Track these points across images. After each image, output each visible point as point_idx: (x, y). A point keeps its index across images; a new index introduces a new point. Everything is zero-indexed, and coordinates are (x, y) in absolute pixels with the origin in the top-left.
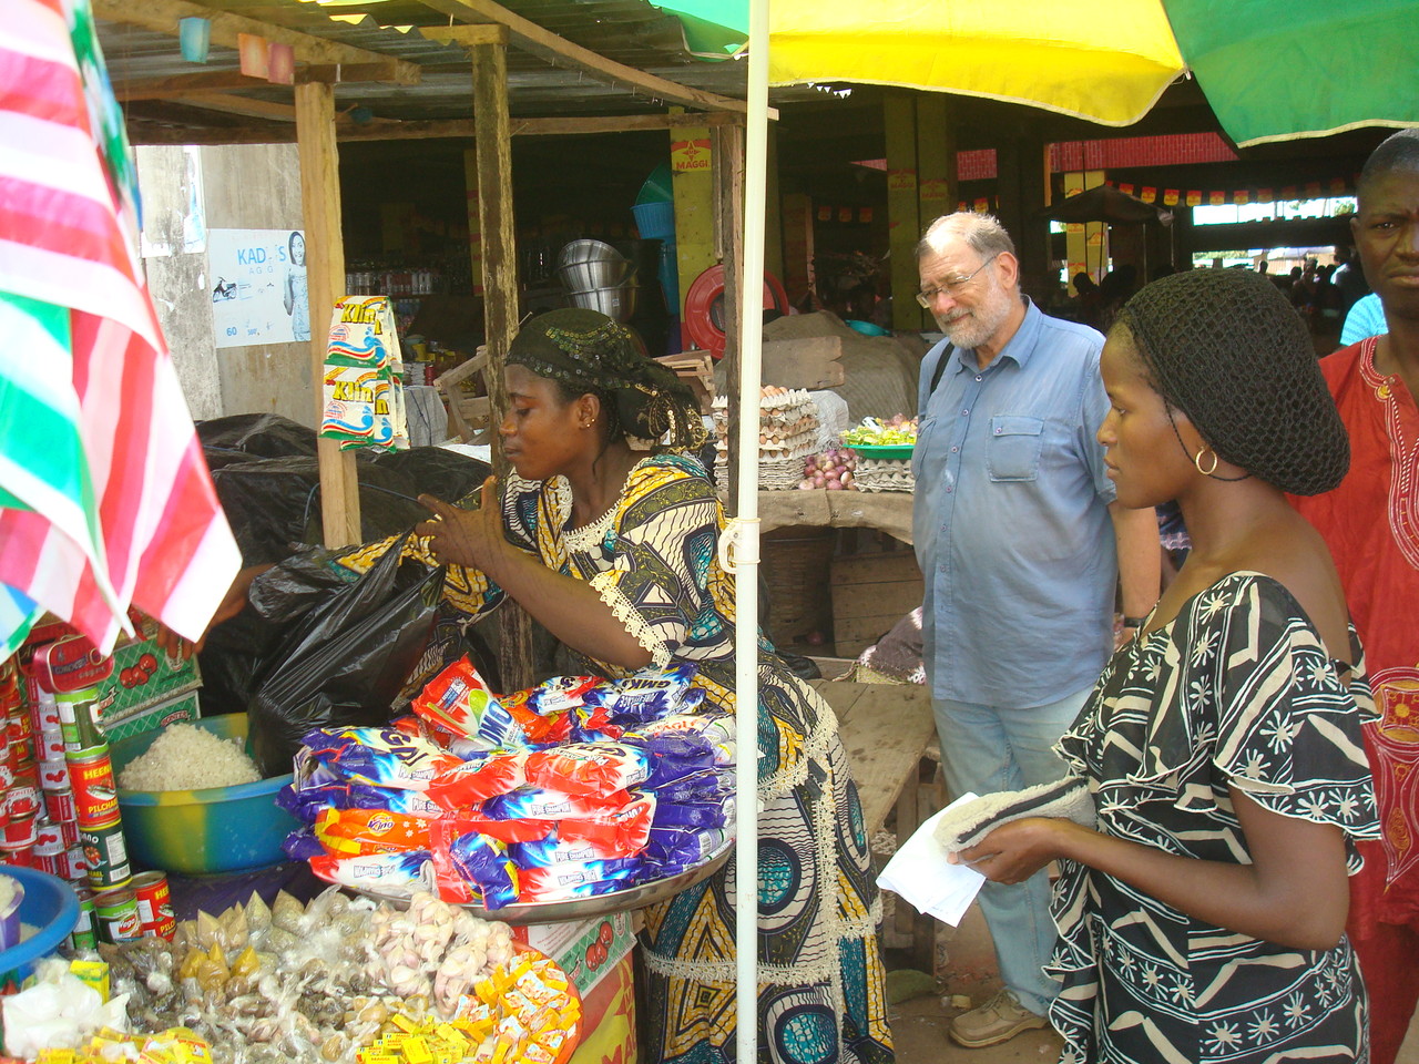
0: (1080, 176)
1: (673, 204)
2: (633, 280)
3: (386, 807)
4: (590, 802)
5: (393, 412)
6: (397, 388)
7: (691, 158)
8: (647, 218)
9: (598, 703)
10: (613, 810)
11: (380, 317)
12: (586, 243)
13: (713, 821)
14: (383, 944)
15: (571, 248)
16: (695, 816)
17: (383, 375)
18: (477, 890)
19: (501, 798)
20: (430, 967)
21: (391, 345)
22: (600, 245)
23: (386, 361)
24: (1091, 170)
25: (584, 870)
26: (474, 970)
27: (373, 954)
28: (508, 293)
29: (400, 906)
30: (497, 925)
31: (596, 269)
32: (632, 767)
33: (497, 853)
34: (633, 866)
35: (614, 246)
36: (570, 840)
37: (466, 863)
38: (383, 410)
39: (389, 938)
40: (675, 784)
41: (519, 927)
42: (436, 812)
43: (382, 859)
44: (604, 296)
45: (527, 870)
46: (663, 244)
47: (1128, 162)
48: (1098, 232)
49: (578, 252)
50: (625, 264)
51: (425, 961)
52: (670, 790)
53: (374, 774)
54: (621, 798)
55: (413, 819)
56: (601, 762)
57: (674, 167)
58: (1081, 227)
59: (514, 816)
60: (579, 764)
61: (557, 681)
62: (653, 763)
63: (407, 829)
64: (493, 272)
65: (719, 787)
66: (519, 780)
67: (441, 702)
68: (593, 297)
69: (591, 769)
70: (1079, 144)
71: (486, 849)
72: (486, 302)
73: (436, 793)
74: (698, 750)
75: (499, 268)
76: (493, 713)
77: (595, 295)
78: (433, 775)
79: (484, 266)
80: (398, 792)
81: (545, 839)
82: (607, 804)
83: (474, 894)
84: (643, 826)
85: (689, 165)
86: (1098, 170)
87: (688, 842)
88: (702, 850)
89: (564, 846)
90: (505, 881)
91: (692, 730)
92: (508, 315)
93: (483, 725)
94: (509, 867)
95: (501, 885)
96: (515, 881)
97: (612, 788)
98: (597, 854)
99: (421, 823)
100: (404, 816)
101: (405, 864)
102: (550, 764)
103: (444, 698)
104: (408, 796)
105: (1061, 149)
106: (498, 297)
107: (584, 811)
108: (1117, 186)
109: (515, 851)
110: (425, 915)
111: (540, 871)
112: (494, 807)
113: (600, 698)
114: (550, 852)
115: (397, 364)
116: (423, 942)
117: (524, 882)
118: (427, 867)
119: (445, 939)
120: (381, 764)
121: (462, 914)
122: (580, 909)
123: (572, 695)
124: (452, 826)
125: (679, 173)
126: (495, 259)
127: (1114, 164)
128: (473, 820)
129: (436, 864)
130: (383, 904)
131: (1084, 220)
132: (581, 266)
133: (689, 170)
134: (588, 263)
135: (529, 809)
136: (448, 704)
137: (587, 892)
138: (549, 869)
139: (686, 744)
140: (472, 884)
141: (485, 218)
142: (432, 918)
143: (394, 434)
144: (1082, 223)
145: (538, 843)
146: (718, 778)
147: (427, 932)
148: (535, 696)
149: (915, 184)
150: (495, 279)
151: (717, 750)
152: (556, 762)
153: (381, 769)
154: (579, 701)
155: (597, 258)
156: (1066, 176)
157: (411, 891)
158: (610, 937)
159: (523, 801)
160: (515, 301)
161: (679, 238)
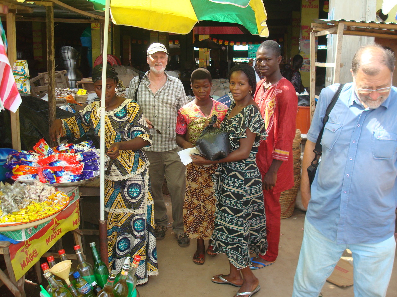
0: (203, 36)
1: (91, 37)
2: (80, 57)
3: (28, 165)
4: (71, 163)
5: (27, 86)
6: (28, 81)
7: (97, 25)
8: (84, 41)
9: (72, 148)
10: (76, 165)
11: (25, 65)
12: (67, 47)
13: (96, 169)
14: (29, 190)
15: (63, 48)
16: (93, 168)
17: (25, 77)
18: (48, 180)
19: (53, 162)
20: (39, 194)
21: (27, 71)
22: (71, 48)
23: (26, 75)
24: (206, 34)
25: (70, 177)
26: (48, 194)
27: (27, 193)
28: (53, 61)
29: (31, 184)
30: (52, 187)
31: (70, 54)
32: (79, 157)
33: (52, 173)
34: (79, 176)
35: (75, 48)
36: (67, 171)
37: (46, 175)
38: (25, 85)
39: (30, 190)
40: (89, 161)
41: (57, 188)
42: (39, 166)
43: (27, 175)
44: (72, 61)
45: (58, 177)
46: (88, 48)
47: (216, 33)
48: (207, 51)
49: (65, 49)
50: (78, 53)
51: (38, 193)
52: (87, 163)
53: (26, 158)
54: (77, 162)
55: (34, 168)
56: (73, 155)
57: (92, 28)
58: (203, 49)
59: (55, 166)
60: (69, 155)
61: (63, 144)
62: (84, 157)
63: (33, 170)
64: (49, 56)
65: (98, 162)
66: (56, 159)
67: (39, 147)
68: (69, 62)
69: (71, 156)
70: (203, 27)
71: (50, 172)
72: (48, 62)
73: (39, 162)
74: (93, 154)
75: (51, 55)
76: (50, 150)
77: (69, 61)
78: (38, 159)
79: (48, 55)
80: (31, 162)
81: (62, 171)
82: (74, 163)
83: (47, 182)
84: (82, 168)
85: (96, 27)
86: (208, 34)
87: (91, 173)
88: (94, 175)
89: (66, 172)
90: (54, 179)
91: (91, 150)
92: (53, 66)
93: (48, 153)
94: (54, 176)
95: (53, 179)
96: (56, 179)
97: (76, 160)
98: (72, 174)
99: (36, 169)
100: (32, 167)
101: (32, 176)
102: (63, 156)
103: (40, 146)
104: (33, 163)
105: (198, 28)
106: (51, 62)
107: (70, 165)
108: (212, 39)
109: (55, 173)
110: (37, 185)
111: (61, 177)
112: (51, 164)
113: (73, 147)
114: (63, 173)
115: (28, 75)
116: (37, 189)
117: (57, 180)
118: (37, 177)
119: (42, 189)
120: (27, 156)
121: (45, 185)
122: (68, 184)
123: (67, 147)
124: (43, 168)
125: (93, 29)
126: (50, 53)
127: (212, 33)
128: (47, 166)
129: (39, 176)
130: (28, 184)
131: (204, 48)
132: (66, 53)
133: (96, 29)
134: (67, 52)
135: (59, 164)
136: (40, 148)
137: (70, 181)
138: (63, 177)
139: (90, 153)
140: (47, 179)
141: (48, 44)
142: (39, 185)
143: (27, 90)
144: (203, 48)
145: (60, 172)
146: (98, 160)
147: (38, 187)
148: (58, 147)
149: (158, 35)
150: (50, 58)
151: (97, 154)
152: (64, 155)
153: (27, 157)
154: (68, 148)
155: (70, 51)
156: (199, 35)
157: (34, 181)
158: (75, 195)
159: (57, 163)
160: (54, 63)
161: (92, 47)
